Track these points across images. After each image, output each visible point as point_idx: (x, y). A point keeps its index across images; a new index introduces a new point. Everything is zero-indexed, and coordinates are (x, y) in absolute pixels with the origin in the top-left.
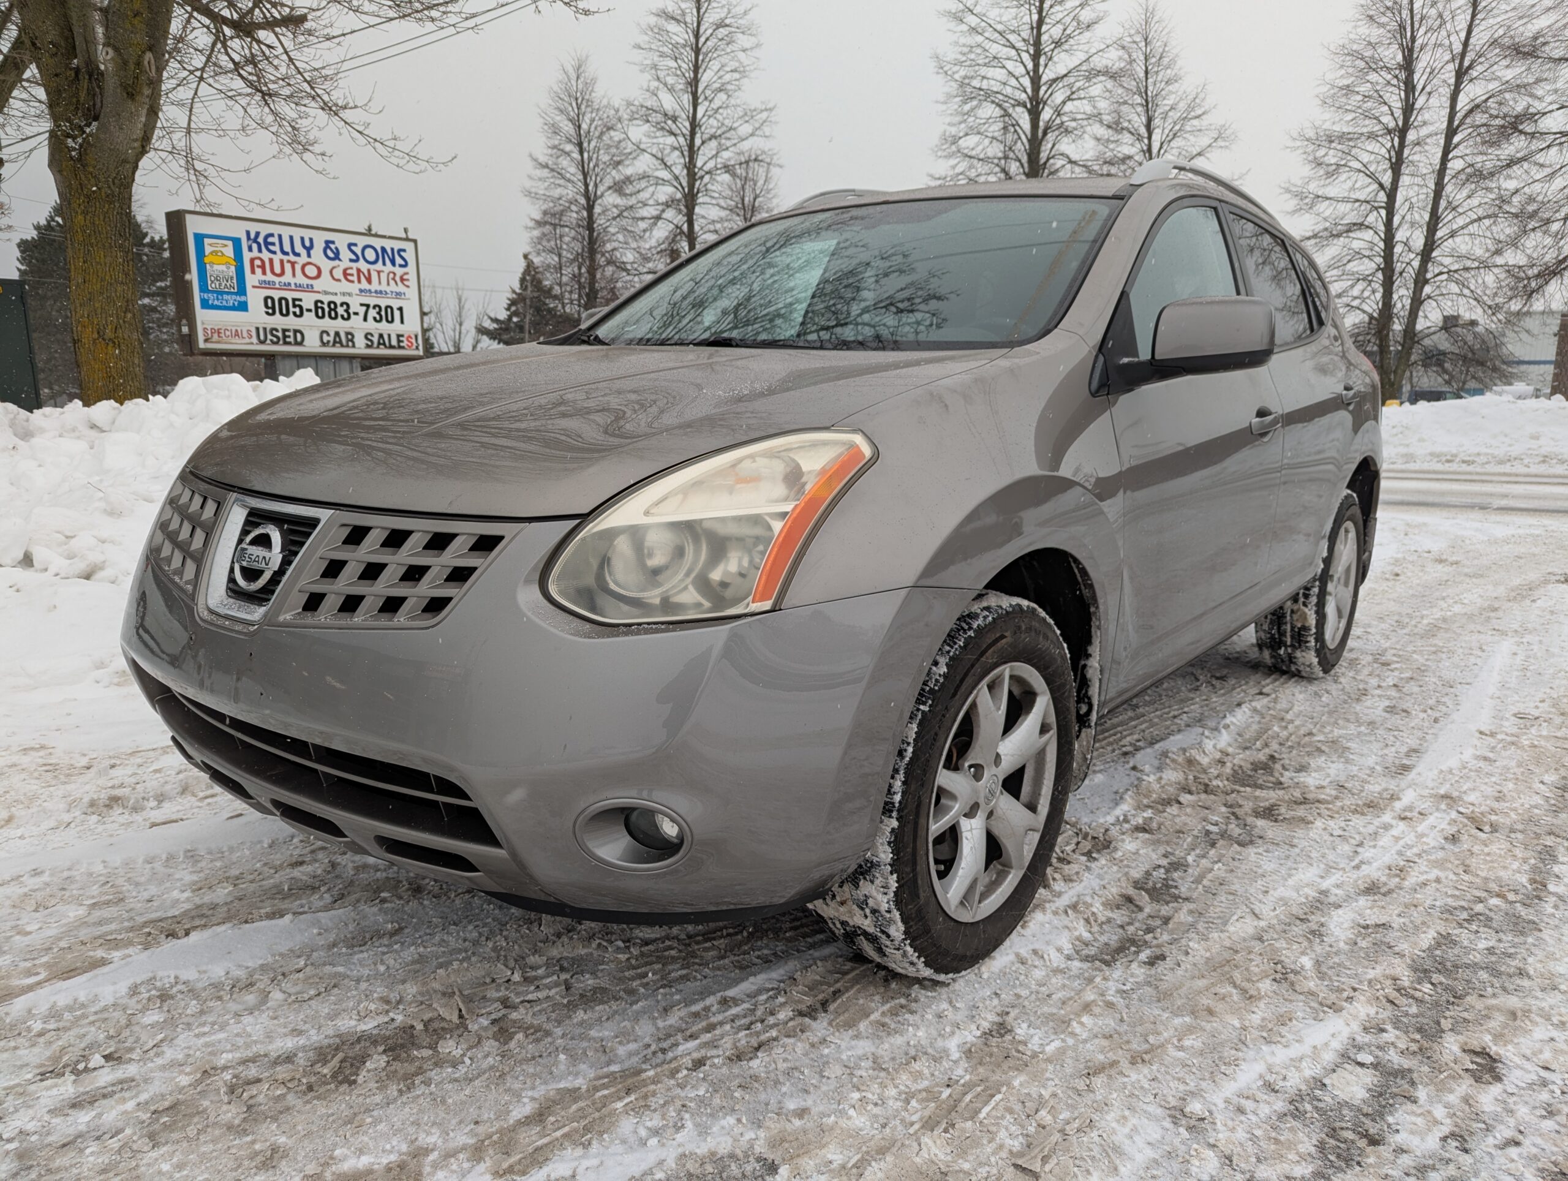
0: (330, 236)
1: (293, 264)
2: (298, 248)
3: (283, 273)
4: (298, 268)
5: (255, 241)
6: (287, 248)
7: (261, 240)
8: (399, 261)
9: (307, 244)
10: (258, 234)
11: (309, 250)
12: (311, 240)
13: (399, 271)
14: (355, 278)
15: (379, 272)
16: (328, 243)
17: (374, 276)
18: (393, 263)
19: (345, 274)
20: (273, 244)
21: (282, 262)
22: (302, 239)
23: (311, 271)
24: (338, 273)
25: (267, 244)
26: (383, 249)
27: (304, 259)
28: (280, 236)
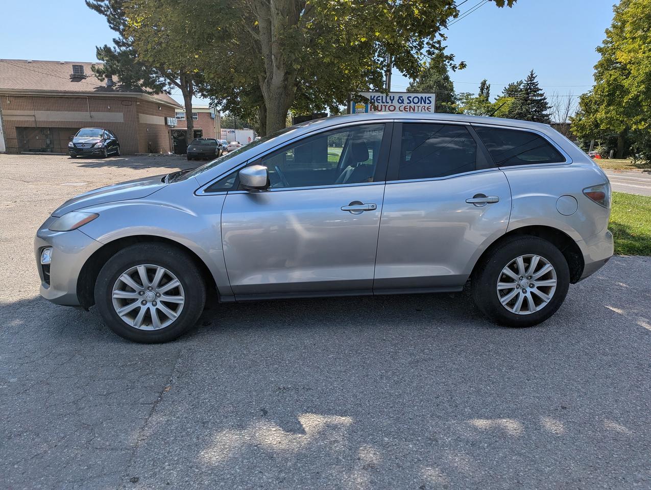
0: (401, 95)
1: (385, 106)
2: (388, 100)
3: (381, 109)
4: (387, 107)
5: (373, 99)
6: (384, 101)
7: (375, 99)
8: (427, 101)
9: (392, 98)
10: (374, 97)
11: (392, 101)
12: (394, 97)
13: (427, 105)
14: (408, 110)
15: (418, 107)
16: (399, 97)
17: (416, 108)
18: (425, 103)
19: (405, 108)
20: (380, 100)
21: (381, 105)
22: (390, 97)
23: (392, 108)
24: (402, 108)
25: (377, 100)
26: (422, 98)
27: (390, 104)
28: (382, 97)
